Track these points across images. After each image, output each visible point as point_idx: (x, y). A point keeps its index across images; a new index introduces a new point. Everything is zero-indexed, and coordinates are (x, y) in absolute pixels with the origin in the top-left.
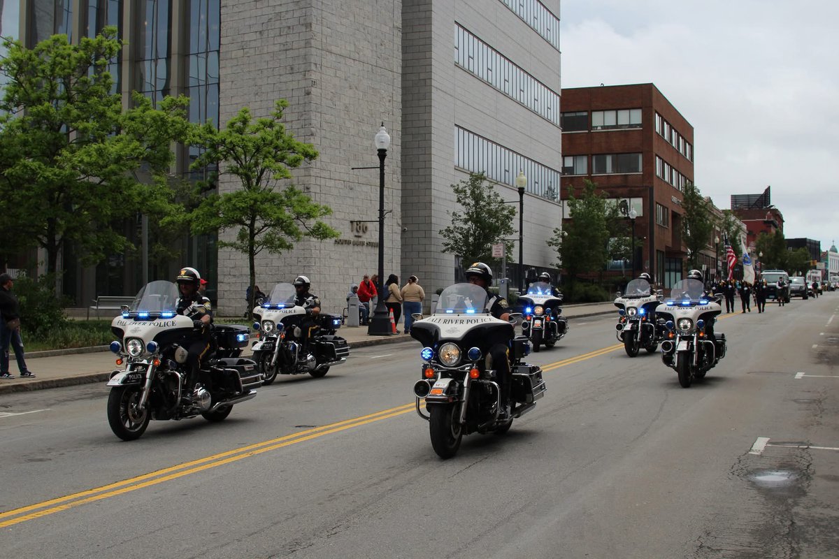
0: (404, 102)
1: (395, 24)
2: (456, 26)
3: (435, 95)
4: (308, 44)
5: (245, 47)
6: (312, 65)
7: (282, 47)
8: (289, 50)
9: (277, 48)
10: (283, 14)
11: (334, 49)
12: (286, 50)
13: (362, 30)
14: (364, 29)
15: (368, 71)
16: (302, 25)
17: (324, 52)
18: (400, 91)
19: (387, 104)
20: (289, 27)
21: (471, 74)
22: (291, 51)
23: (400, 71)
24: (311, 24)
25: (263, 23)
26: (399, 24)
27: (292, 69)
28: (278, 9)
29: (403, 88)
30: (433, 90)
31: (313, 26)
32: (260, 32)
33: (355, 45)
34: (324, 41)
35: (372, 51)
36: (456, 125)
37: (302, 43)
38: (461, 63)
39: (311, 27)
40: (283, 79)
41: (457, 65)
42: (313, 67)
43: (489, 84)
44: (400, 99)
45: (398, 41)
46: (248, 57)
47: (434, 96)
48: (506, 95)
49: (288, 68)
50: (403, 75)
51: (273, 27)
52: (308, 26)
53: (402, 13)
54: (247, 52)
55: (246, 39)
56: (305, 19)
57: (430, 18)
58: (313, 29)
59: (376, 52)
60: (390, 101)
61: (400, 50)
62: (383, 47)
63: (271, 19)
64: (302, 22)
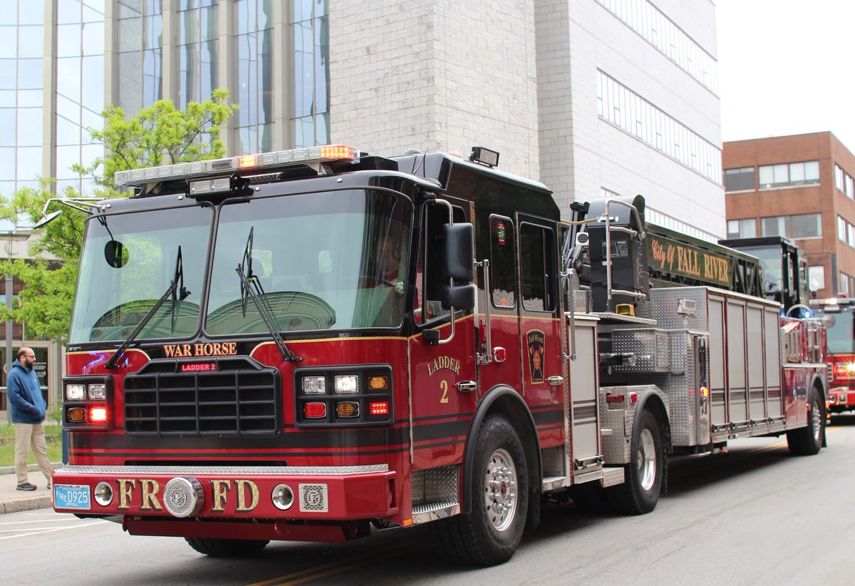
0: (542, 163)
1: (529, 74)
2: (599, 73)
3: (578, 155)
4: (430, 101)
5: (358, 107)
6: (437, 125)
7: (401, 106)
8: (410, 108)
9: (395, 107)
10: (401, 68)
11: (460, 105)
12: (406, 109)
13: (492, 83)
14: (494, 81)
15: (500, 129)
16: (424, 79)
17: (449, 109)
18: (537, 151)
19: (523, 166)
20: (408, 83)
21: (618, 128)
22: (411, 109)
23: (536, 127)
24: (433, 78)
25: (378, 79)
26: (533, 73)
27: (413, 130)
28: (395, 63)
29: (540, 147)
30: (576, 148)
31: (436, 79)
32: (376, 89)
33: (484, 99)
34: (449, 96)
35: (504, 105)
36: (602, 188)
37: (424, 100)
38: (606, 117)
39: (434, 81)
40: (403, 142)
41: (601, 118)
42: (437, 126)
43: (639, 140)
44: (537, 160)
45: (533, 93)
46: (363, 118)
47: (576, 156)
48: (658, 151)
49: (409, 129)
50: (540, 132)
51: (390, 83)
52: (430, 80)
53: (537, 61)
54: (361, 113)
55: (360, 97)
56: (427, 73)
57: (568, 65)
58: (436, 83)
59: (509, 107)
60: (526, 163)
61: (536, 104)
62: (516, 101)
63: (387, 74)
64: (423, 75)
